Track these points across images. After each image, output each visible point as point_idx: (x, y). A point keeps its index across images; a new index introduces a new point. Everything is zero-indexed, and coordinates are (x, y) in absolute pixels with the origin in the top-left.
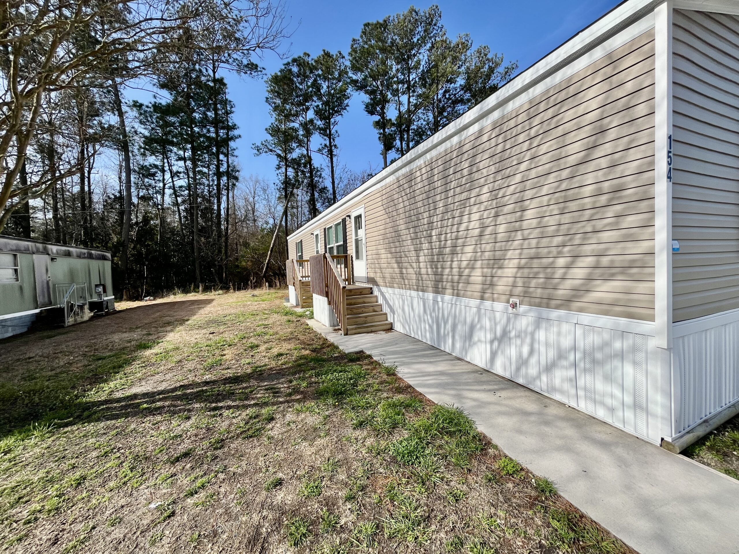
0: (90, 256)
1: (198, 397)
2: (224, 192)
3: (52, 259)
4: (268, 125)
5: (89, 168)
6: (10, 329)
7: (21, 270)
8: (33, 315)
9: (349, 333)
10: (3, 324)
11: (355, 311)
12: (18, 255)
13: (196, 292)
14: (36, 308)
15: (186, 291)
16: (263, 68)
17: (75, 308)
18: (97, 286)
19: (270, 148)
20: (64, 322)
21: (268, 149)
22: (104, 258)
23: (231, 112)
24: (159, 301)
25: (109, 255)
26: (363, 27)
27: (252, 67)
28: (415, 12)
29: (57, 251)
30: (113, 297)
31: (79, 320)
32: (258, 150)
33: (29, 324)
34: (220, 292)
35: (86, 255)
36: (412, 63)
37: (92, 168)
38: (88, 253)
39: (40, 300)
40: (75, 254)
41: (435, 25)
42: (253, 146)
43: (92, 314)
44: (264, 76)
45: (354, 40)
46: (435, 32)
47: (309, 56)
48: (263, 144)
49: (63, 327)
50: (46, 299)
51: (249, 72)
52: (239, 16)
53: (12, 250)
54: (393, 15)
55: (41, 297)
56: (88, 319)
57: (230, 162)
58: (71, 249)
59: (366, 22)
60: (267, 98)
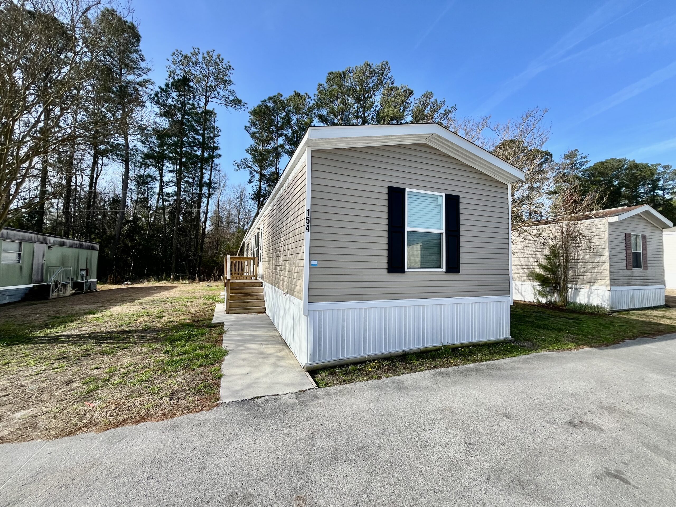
0: (81, 247)
1: (94, 338)
2: (205, 200)
3: (49, 248)
4: (248, 146)
5: (97, 175)
6: (7, 297)
7: (23, 256)
8: (26, 288)
9: (230, 312)
10: (3, 293)
11: (242, 298)
12: (23, 244)
13: (167, 280)
14: (30, 284)
15: (159, 279)
16: (245, 103)
17: (60, 286)
18: (82, 270)
19: (249, 165)
20: (49, 296)
21: (247, 165)
22: (93, 248)
23: (218, 136)
24: (135, 285)
25: (97, 246)
26: (328, 75)
27: (237, 102)
28: (369, 65)
29: (54, 242)
30: (97, 280)
31: (61, 294)
32: (238, 166)
33: (23, 295)
34: (187, 281)
35: (77, 246)
36: (368, 103)
37: (99, 176)
38: (79, 244)
39: (34, 278)
40: (68, 244)
41: (386, 76)
42: (234, 163)
43: (74, 292)
44: (246, 109)
45: (319, 85)
46: (385, 80)
47: (281, 96)
48: (242, 162)
49: (47, 299)
50: (39, 277)
51: (234, 105)
52: (227, 65)
53: (18, 240)
54: (352, 66)
55: (36, 276)
56: (69, 295)
57: (213, 174)
58: (66, 240)
59: (330, 71)
60: (246, 127)
